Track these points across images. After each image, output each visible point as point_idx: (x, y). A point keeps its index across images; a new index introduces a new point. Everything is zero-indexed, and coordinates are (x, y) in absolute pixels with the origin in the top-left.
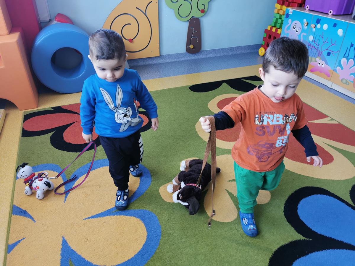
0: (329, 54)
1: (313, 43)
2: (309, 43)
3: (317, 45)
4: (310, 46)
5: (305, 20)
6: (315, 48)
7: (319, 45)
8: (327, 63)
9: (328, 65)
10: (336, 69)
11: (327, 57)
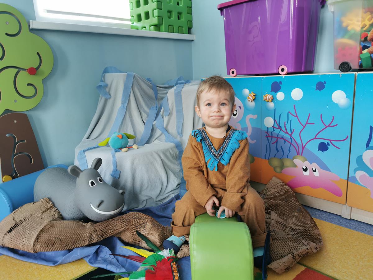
0: (323, 147)
1: (277, 131)
2: (267, 133)
3: (287, 133)
4: (272, 137)
5: (246, 91)
6: (285, 140)
7: (292, 133)
8: (324, 167)
9: (328, 170)
10: (354, 178)
11: (320, 154)
